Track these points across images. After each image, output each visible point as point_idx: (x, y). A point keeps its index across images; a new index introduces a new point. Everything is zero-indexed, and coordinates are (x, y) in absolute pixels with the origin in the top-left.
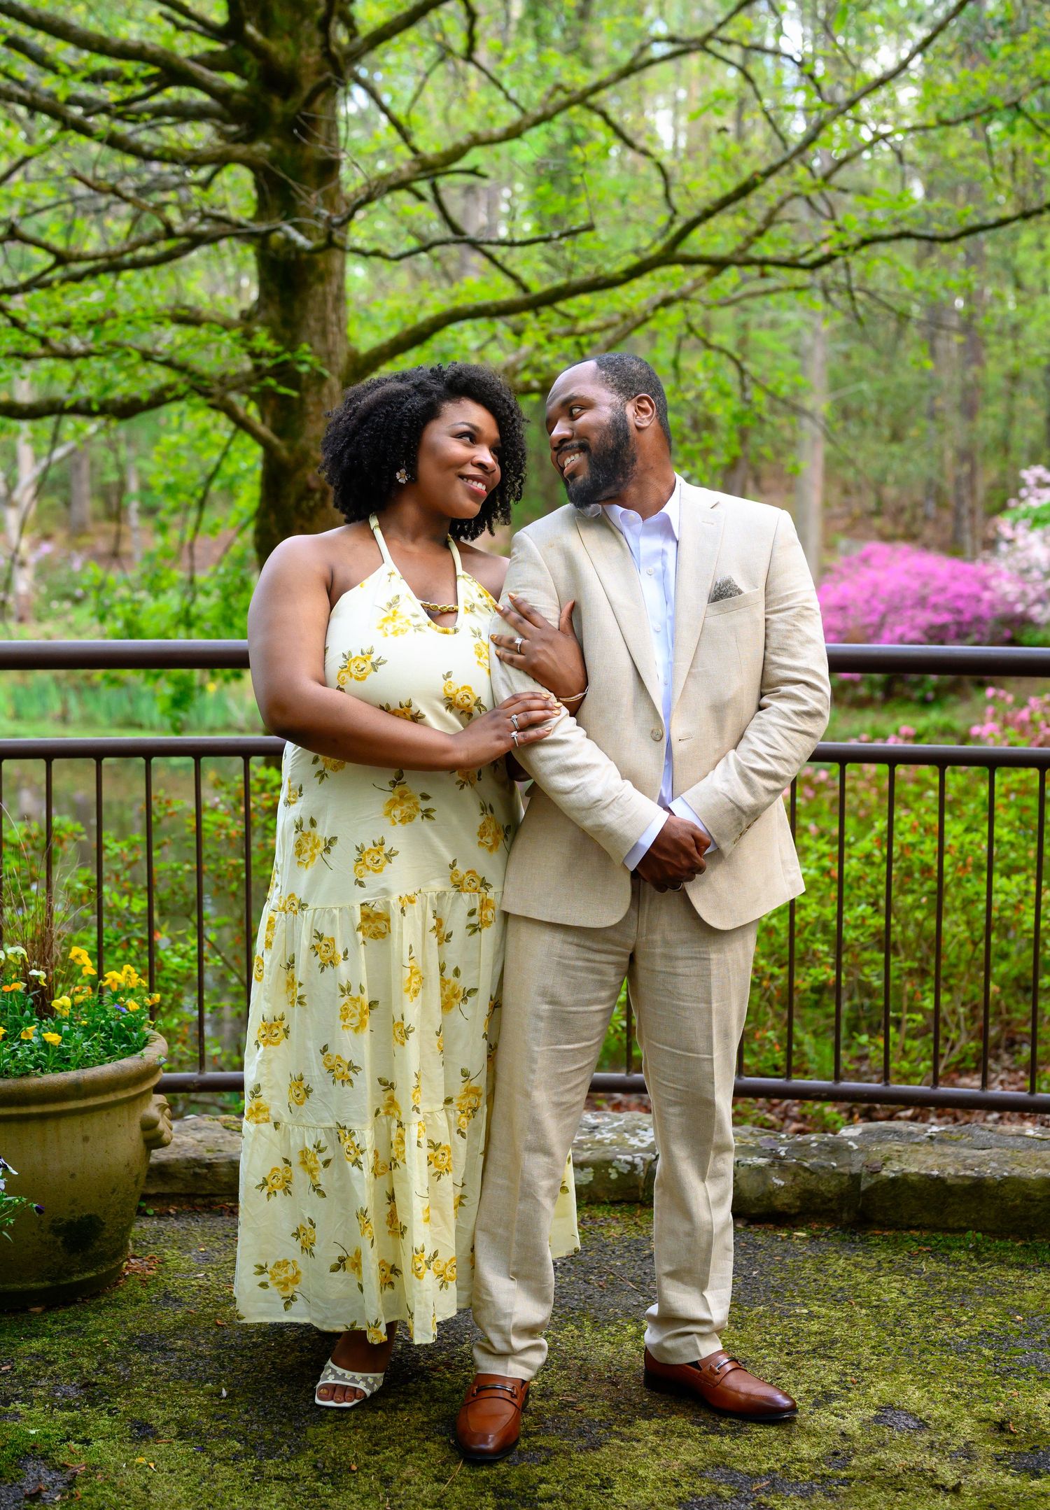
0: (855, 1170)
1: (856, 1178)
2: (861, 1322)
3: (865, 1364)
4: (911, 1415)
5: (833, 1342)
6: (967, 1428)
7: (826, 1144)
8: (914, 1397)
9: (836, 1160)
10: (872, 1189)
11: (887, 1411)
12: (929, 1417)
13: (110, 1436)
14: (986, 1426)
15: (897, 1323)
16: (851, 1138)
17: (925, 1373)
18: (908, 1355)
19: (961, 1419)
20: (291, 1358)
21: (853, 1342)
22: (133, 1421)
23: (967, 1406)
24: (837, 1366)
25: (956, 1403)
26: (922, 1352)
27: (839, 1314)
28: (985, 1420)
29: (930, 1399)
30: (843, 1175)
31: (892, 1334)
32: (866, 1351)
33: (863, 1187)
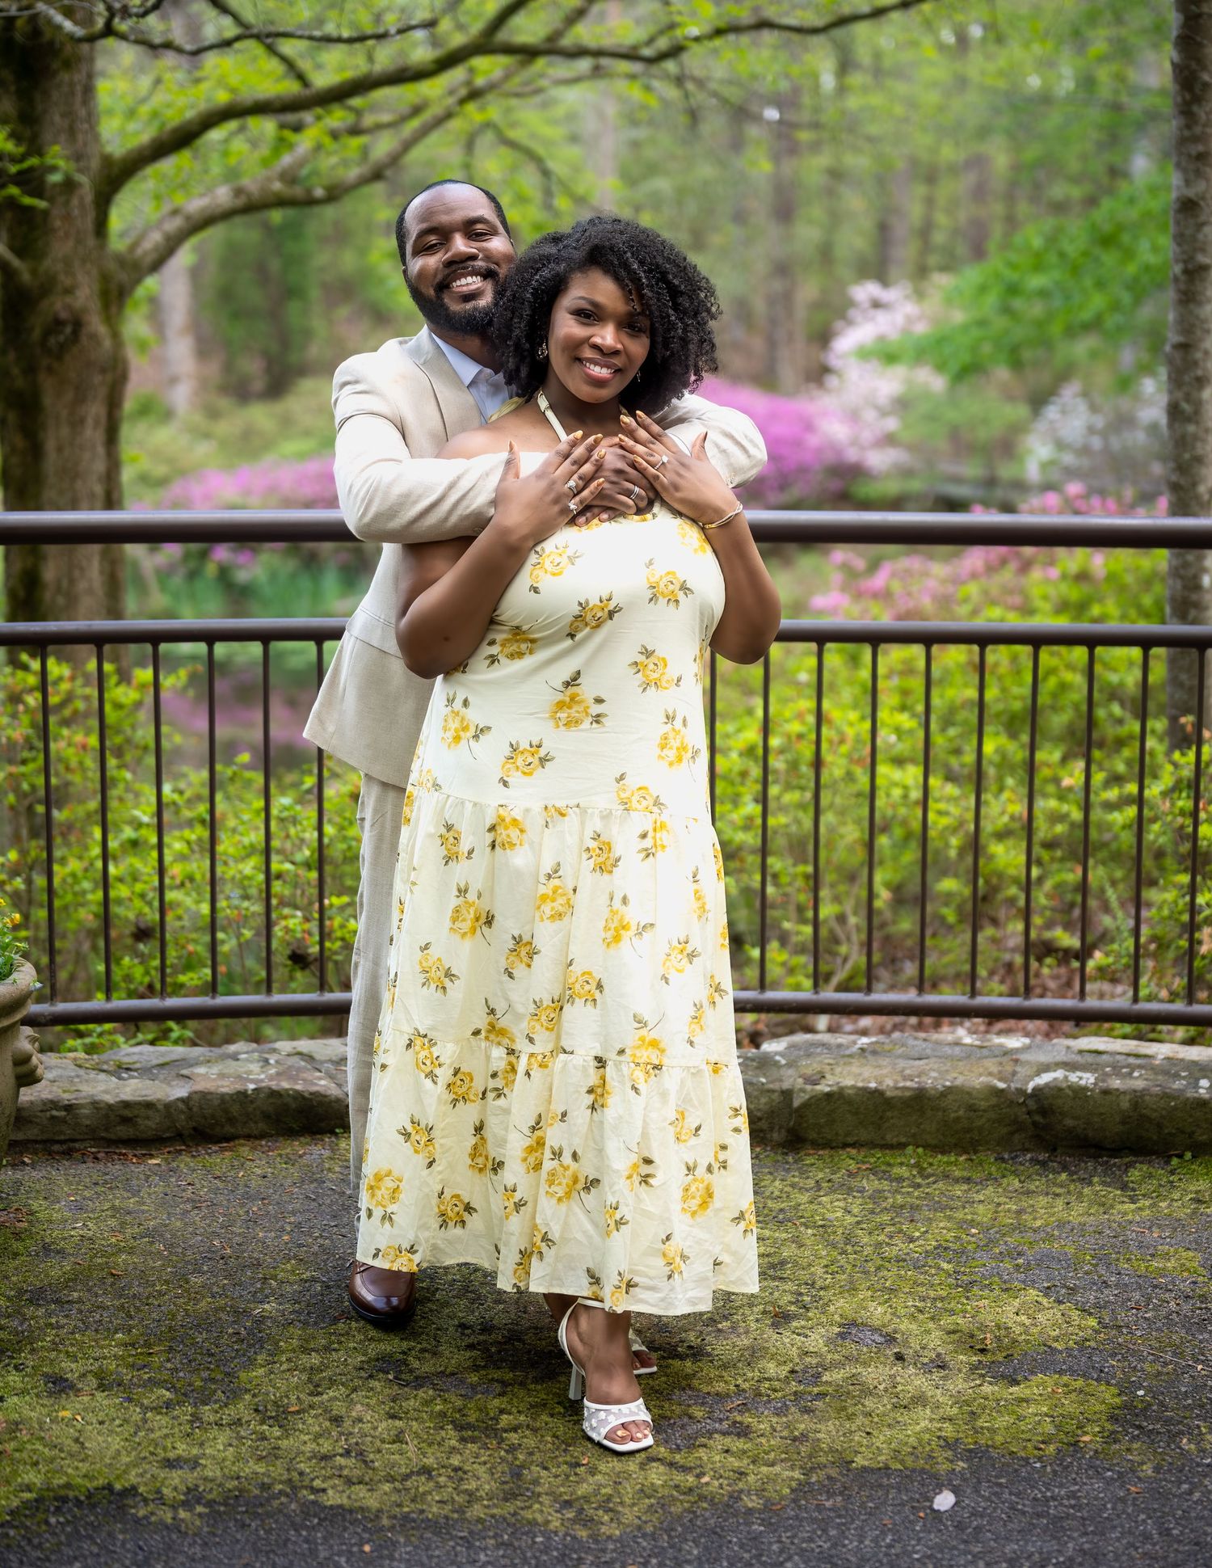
0: (786, 1086)
1: (787, 1094)
2: (808, 1242)
3: (819, 1283)
4: (874, 1330)
5: (783, 1263)
6: (936, 1341)
7: (753, 1060)
8: (877, 1312)
9: (765, 1076)
10: (806, 1105)
11: (850, 1328)
12: (895, 1332)
13: (23, 1392)
14: (956, 1337)
15: (847, 1241)
16: (777, 1053)
17: (884, 1289)
18: (865, 1273)
19: (928, 1332)
20: (203, 1304)
21: (804, 1262)
22: (45, 1375)
23: (932, 1319)
24: (789, 1286)
25: (921, 1317)
26: (878, 1269)
27: (784, 1235)
28: (954, 1332)
29: (894, 1314)
30: (773, 1091)
31: (844, 1252)
32: (820, 1271)
33: (796, 1103)
